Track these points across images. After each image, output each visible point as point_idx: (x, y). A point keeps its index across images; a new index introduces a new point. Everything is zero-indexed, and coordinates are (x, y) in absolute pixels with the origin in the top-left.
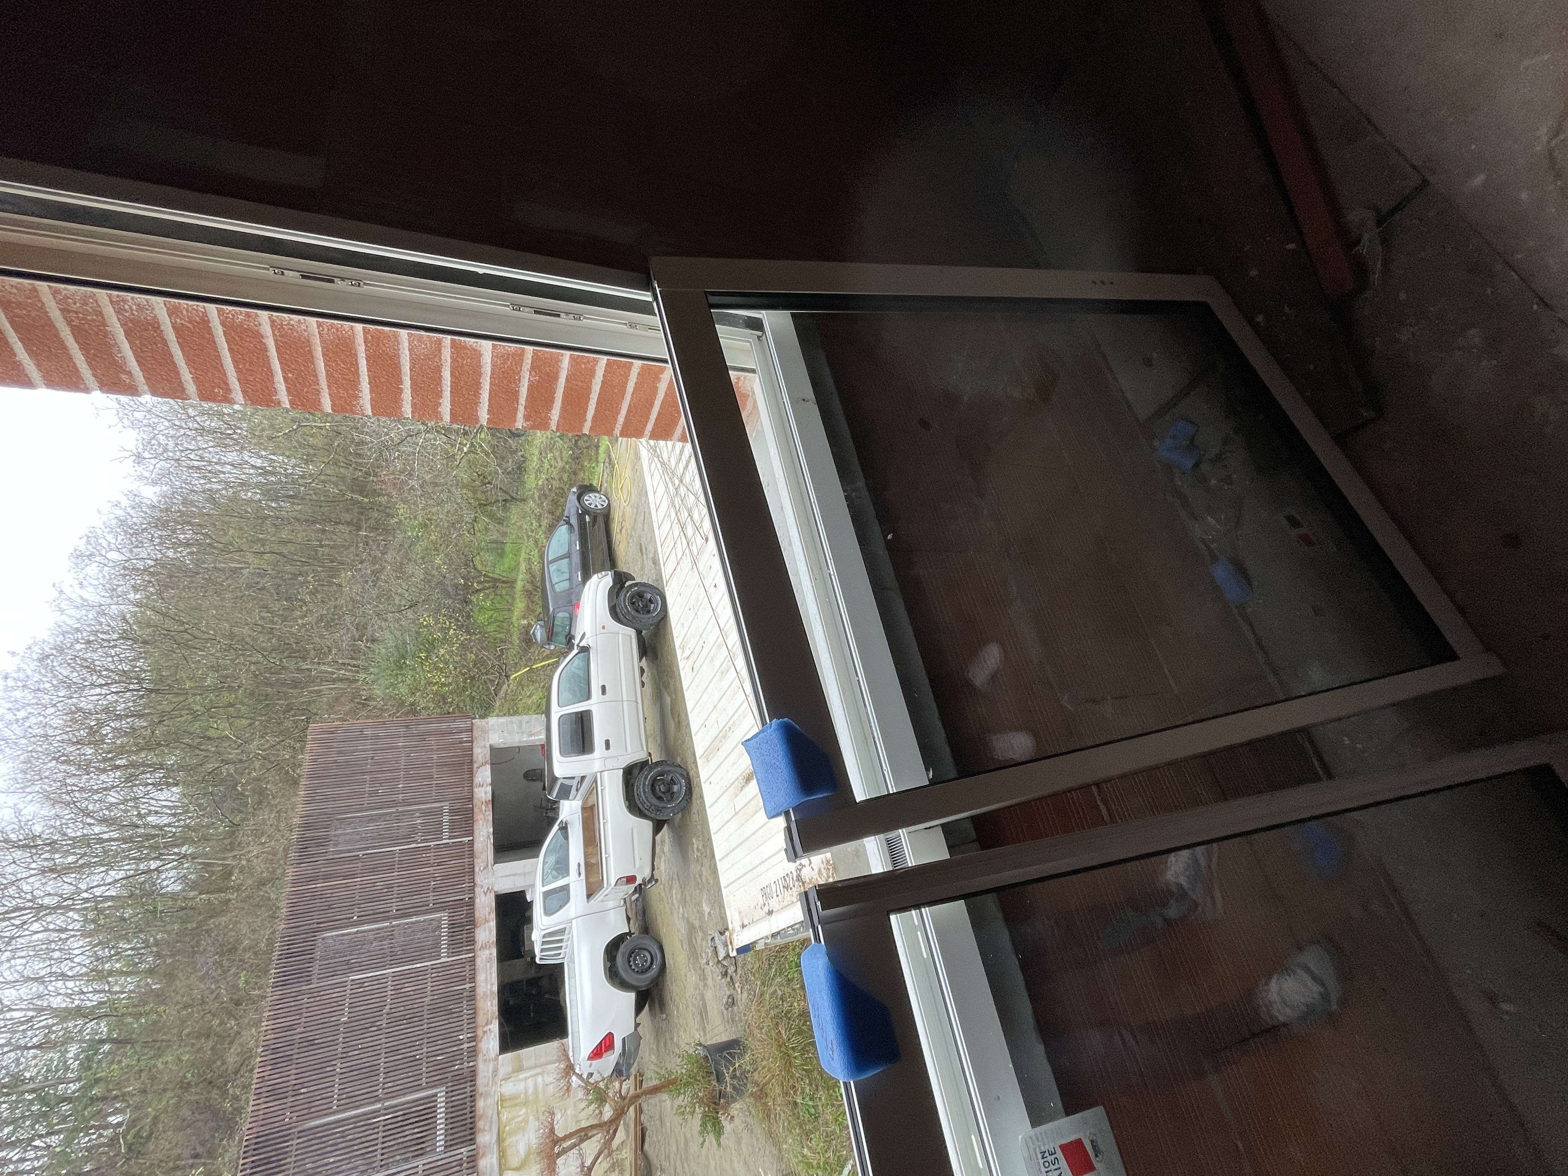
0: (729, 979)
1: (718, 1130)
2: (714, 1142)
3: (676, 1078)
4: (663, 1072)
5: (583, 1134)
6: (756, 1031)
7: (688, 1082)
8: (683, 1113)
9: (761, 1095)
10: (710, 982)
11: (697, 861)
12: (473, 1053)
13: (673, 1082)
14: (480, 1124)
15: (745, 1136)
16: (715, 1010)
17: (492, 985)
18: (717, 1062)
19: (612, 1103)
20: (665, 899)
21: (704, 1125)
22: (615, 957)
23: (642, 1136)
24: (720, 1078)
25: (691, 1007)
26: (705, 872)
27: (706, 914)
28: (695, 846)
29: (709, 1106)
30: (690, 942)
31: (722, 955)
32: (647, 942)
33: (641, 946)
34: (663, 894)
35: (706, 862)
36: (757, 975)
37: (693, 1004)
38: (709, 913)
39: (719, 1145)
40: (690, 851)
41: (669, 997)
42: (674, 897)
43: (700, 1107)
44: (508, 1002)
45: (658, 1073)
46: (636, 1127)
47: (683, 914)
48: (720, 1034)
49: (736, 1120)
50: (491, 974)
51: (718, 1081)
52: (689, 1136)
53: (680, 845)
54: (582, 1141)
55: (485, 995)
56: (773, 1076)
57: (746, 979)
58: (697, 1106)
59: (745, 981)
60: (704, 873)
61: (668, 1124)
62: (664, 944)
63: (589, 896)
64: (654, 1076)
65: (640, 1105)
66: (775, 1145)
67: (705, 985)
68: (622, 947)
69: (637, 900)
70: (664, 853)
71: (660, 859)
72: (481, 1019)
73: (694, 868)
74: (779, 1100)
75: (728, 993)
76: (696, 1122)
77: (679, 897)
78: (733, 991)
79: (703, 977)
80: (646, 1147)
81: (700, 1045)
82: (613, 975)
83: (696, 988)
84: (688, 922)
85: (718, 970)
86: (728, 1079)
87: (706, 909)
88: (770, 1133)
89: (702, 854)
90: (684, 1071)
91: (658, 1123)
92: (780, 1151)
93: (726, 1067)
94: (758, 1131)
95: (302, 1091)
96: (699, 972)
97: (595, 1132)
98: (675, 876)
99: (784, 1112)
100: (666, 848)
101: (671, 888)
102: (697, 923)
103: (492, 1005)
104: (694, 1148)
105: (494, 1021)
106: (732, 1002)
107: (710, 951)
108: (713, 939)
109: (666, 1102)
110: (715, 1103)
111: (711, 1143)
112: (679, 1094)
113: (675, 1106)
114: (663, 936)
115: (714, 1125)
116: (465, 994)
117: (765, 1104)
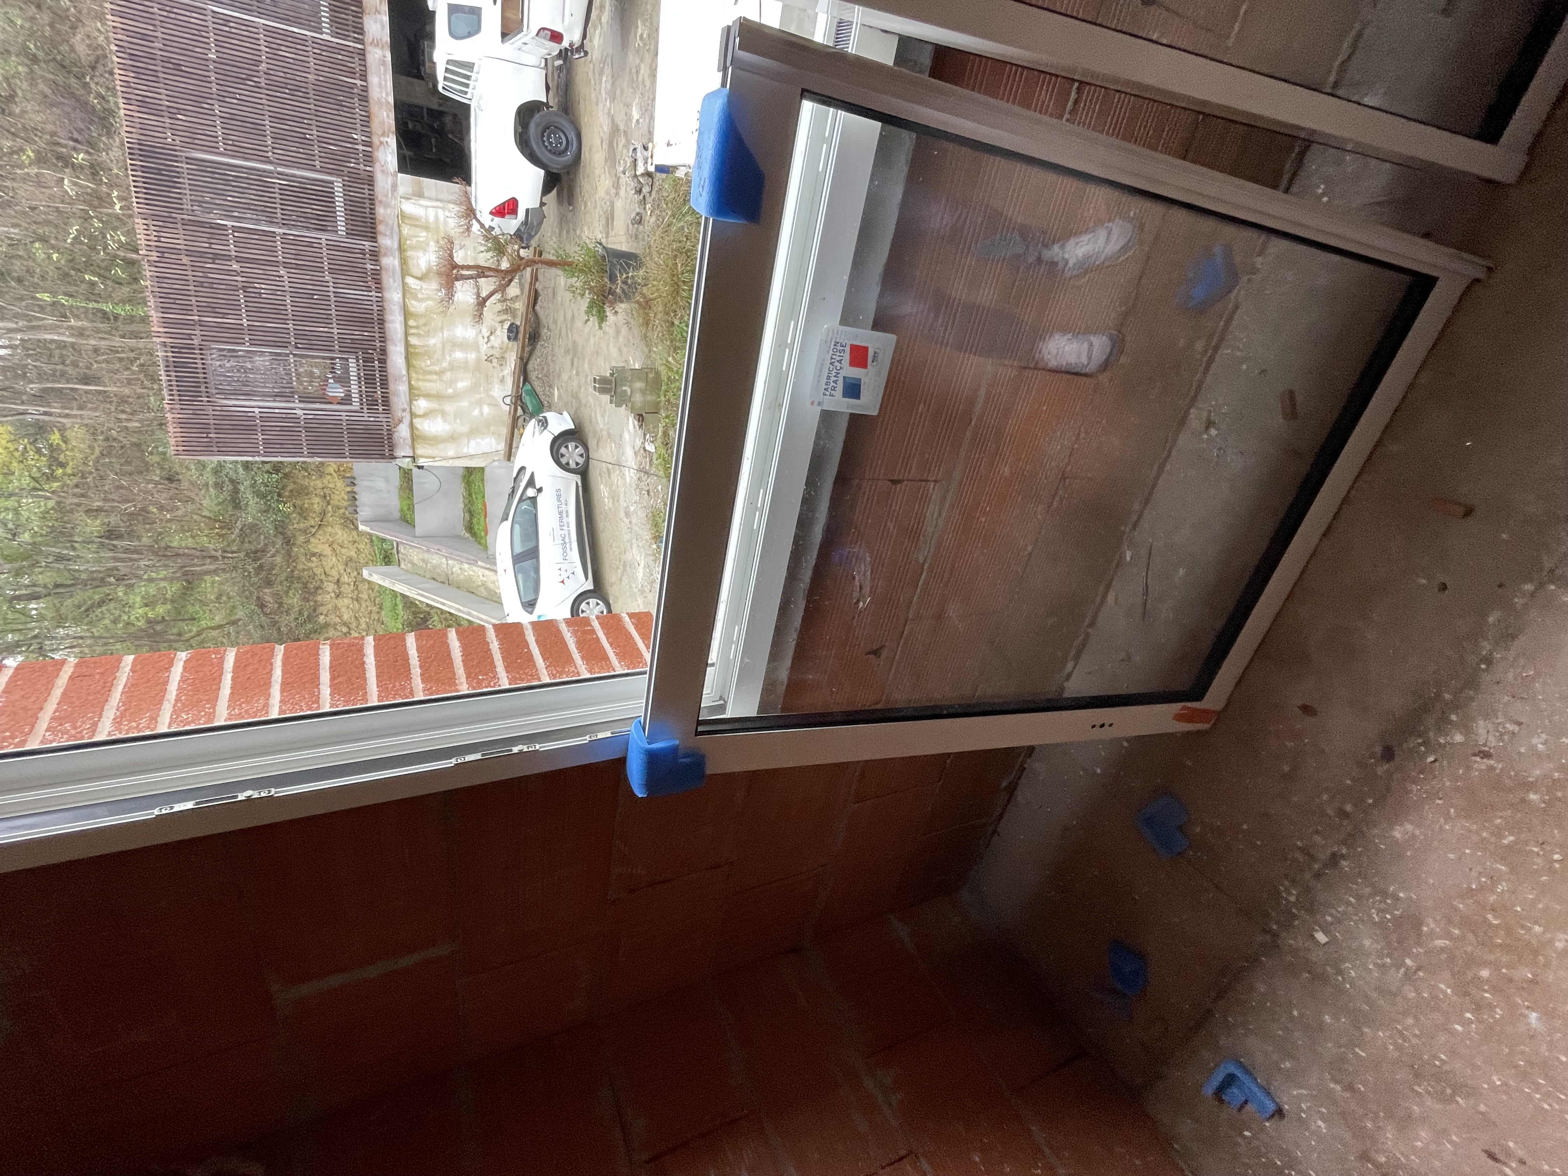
0: (641, 197)
1: (602, 318)
2: (597, 324)
3: (572, 263)
4: (561, 252)
5: (482, 272)
6: (655, 255)
7: (584, 270)
8: (574, 292)
9: (646, 305)
10: (622, 192)
11: (638, 51)
12: (369, 158)
13: (570, 264)
14: (381, 228)
15: (624, 330)
16: (621, 222)
17: (387, 94)
18: (613, 265)
19: (510, 257)
20: (593, 82)
21: (590, 307)
22: (528, 124)
23: (535, 297)
24: (612, 278)
25: (598, 210)
26: (644, 71)
27: (634, 121)
28: (640, 31)
29: (598, 296)
30: (611, 145)
31: (640, 170)
32: (564, 123)
33: (557, 125)
34: (591, 75)
35: (648, 58)
36: (670, 205)
37: (601, 207)
38: (638, 121)
39: (601, 328)
40: (632, 34)
41: (578, 191)
42: (603, 85)
43: (589, 293)
44: (406, 124)
45: (557, 252)
46: (530, 290)
47: (610, 110)
48: (620, 242)
49: (620, 316)
50: (386, 81)
51: (610, 280)
52: (576, 314)
53: (621, 21)
54: (479, 276)
55: (379, 101)
56: (660, 296)
57: (658, 205)
58: (587, 292)
59: (657, 206)
60: (642, 71)
61: (560, 299)
62: (583, 134)
63: (504, 35)
64: (552, 251)
65: (537, 270)
66: (647, 346)
67: (617, 194)
68: (537, 117)
69: (560, 68)
70: (601, 24)
71: (595, 29)
72: (375, 126)
73: (632, 59)
74: (659, 316)
75: (638, 210)
76: (584, 303)
77: (609, 86)
78: (642, 211)
79: (617, 186)
80: (537, 308)
81: (600, 244)
82: (523, 143)
83: (608, 193)
84: (613, 120)
85: (633, 184)
86: (619, 282)
87: (636, 115)
88: (646, 337)
89: (645, 45)
90: (581, 260)
91: (551, 295)
92: (650, 352)
93: (620, 272)
94: (636, 331)
95: (180, 117)
96: (614, 179)
97: (491, 273)
98: (609, 60)
99: (661, 326)
100: (605, 18)
101: (601, 73)
102: (622, 127)
103: (388, 116)
104: (579, 323)
105: (391, 135)
106: (639, 220)
107: (629, 161)
108: (635, 149)
109: (560, 280)
110: (604, 296)
111: (594, 325)
112: (573, 276)
113: (568, 284)
114: (583, 125)
115: (599, 312)
116: (355, 91)
117: (647, 314)
